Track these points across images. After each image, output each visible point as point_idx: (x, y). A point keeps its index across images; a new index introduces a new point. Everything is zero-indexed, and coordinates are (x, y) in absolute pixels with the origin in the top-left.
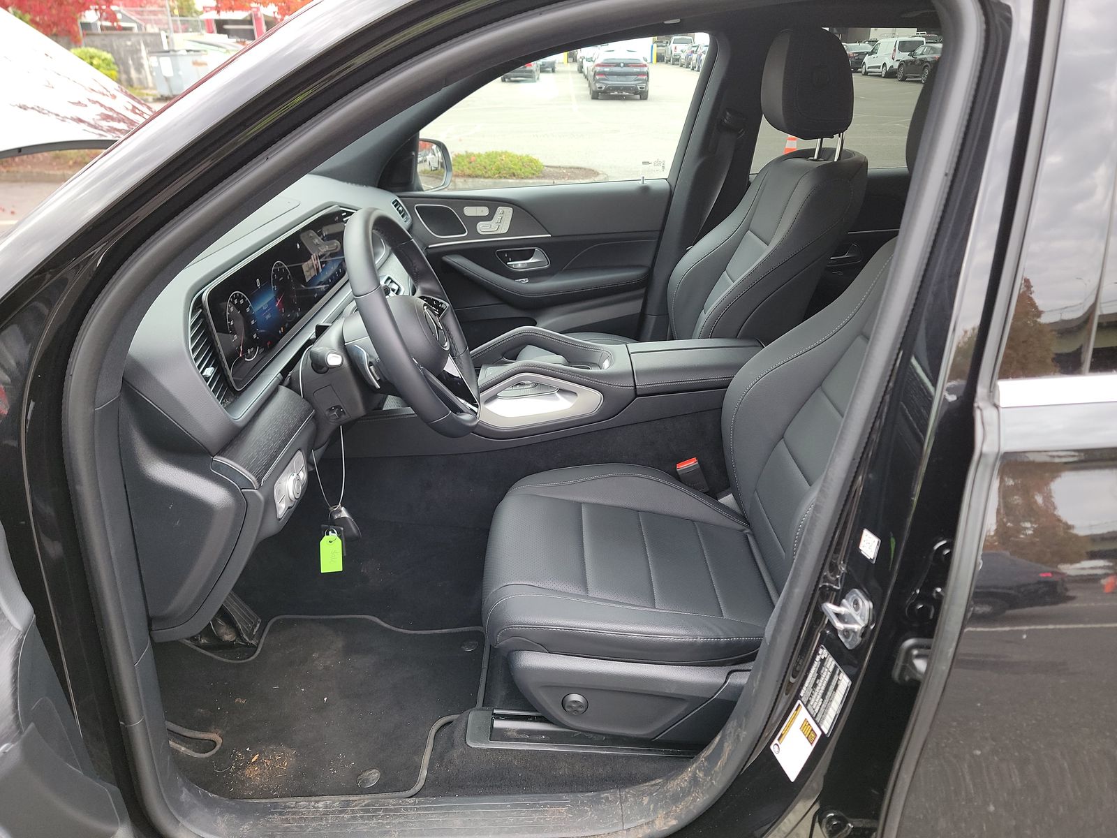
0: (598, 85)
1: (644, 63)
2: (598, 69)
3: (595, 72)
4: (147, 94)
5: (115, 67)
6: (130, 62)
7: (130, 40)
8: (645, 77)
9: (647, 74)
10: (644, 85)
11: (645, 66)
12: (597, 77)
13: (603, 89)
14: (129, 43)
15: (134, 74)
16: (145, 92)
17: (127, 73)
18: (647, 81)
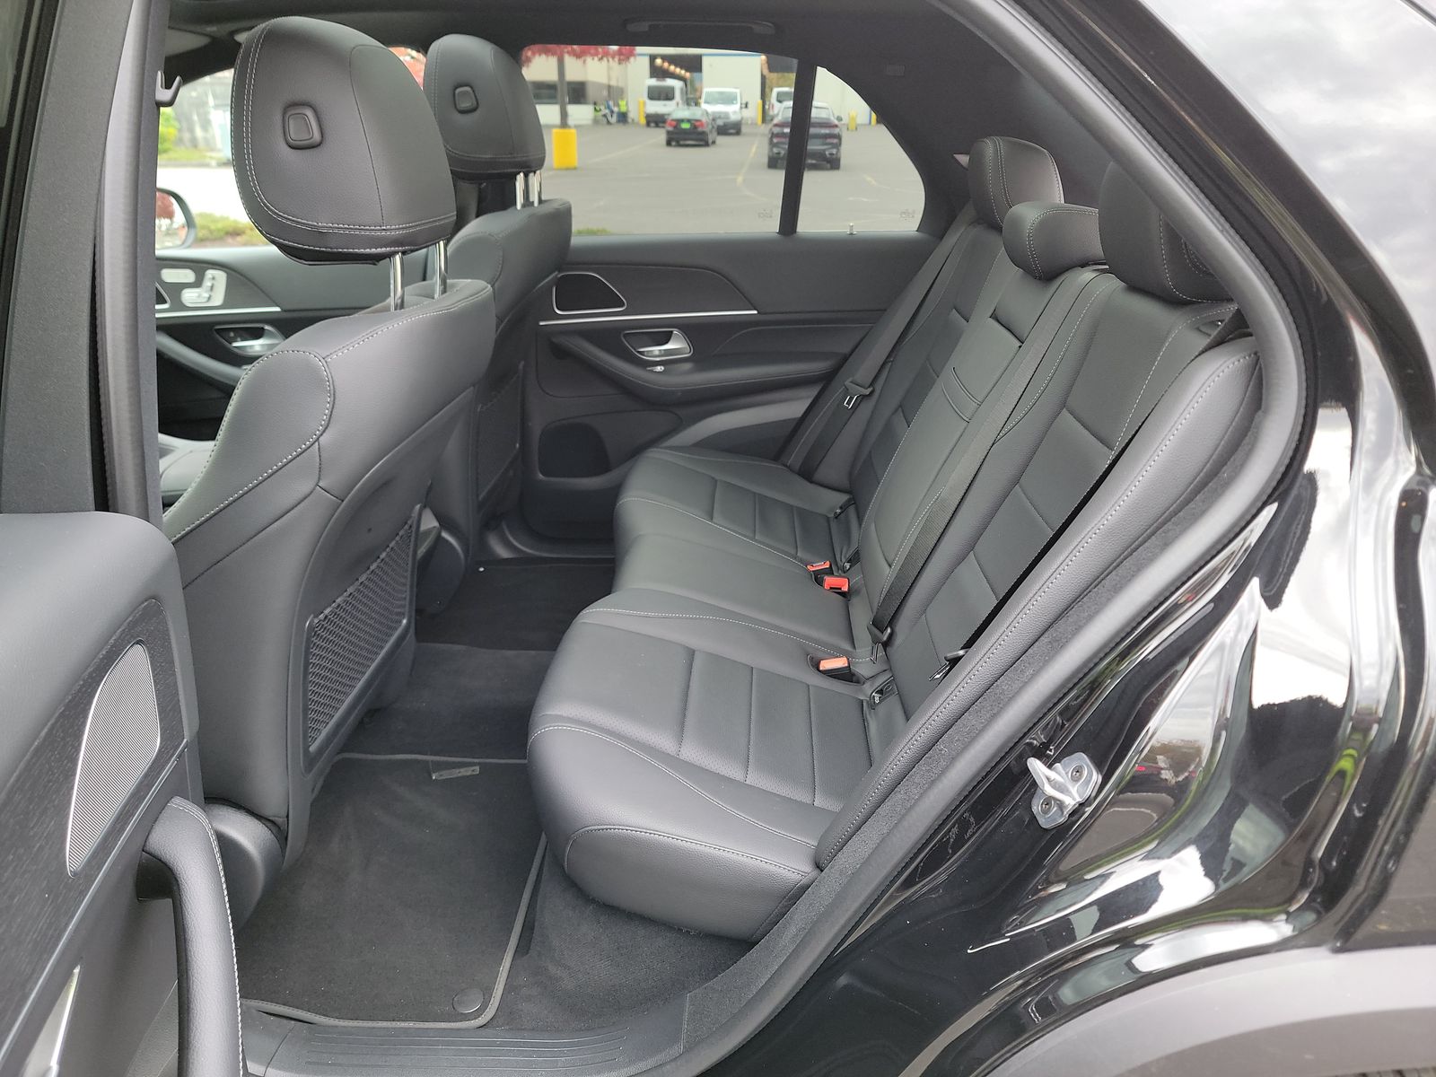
0: (775, 150)
1: (836, 122)
2: (776, 130)
3: (773, 133)
4: (211, 158)
5: (176, 124)
6: (195, 118)
7: (195, 90)
8: (835, 141)
9: (839, 137)
10: (834, 151)
11: (836, 126)
12: (775, 140)
13: (782, 155)
14: (194, 94)
15: (199, 132)
16: (209, 154)
17: (191, 130)
18: (838, 146)
